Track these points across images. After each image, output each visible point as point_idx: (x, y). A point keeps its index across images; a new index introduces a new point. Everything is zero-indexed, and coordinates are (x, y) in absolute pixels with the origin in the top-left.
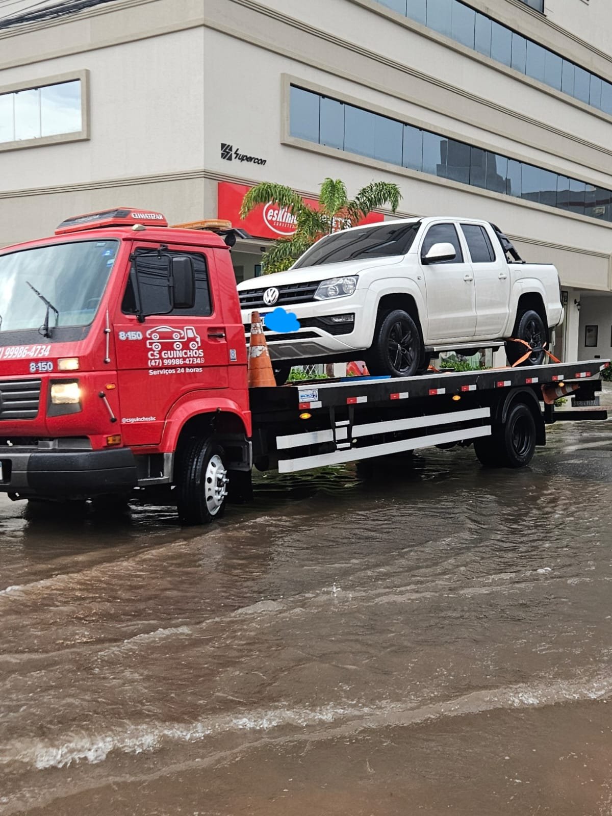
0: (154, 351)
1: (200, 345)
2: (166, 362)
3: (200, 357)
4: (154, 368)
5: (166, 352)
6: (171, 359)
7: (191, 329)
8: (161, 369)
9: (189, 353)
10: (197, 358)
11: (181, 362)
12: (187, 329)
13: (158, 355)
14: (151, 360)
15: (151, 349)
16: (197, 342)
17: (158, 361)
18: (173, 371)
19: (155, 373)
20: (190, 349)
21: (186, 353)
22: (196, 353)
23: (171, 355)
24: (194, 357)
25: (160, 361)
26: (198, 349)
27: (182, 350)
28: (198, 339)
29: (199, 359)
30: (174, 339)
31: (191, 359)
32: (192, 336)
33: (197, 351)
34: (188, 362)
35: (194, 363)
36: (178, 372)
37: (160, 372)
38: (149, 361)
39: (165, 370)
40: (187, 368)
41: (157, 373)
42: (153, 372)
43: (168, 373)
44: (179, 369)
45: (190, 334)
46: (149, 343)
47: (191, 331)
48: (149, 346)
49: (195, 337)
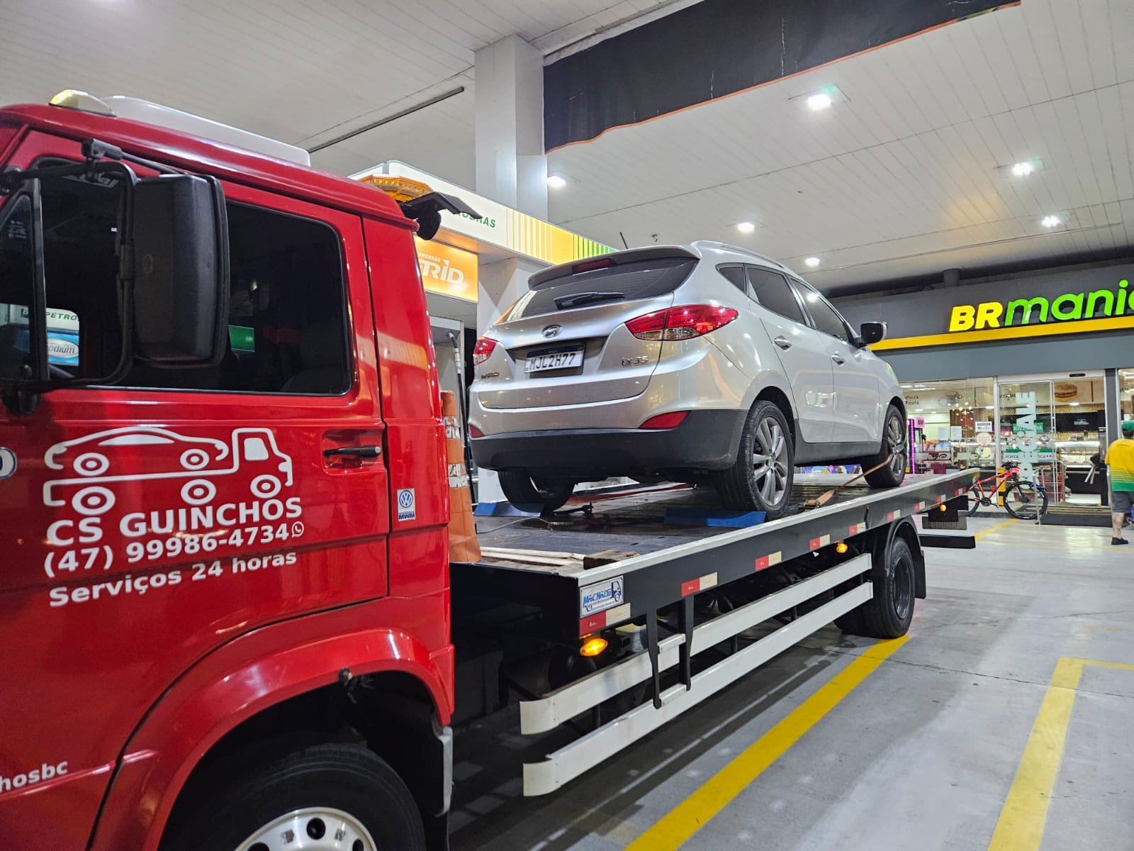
0: (77, 517)
1: (290, 483)
2: (135, 553)
3: (290, 522)
5: (141, 515)
6: (163, 537)
7: (262, 435)
8: (113, 577)
9: (244, 512)
10: (276, 525)
11: (209, 543)
13: (97, 531)
14: (60, 552)
15: (64, 513)
16: (283, 477)
17: (94, 551)
18: (175, 578)
19: (80, 595)
20: (249, 499)
21: (231, 514)
22: (273, 509)
23: (162, 523)
24: (263, 521)
25: (107, 549)
26: (283, 496)
27: (216, 504)
28: (286, 467)
29: (284, 527)
30: (184, 470)
31: (254, 530)
32: (264, 455)
33: (277, 502)
34: (239, 542)
35: (263, 541)
36: (197, 577)
37: (104, 592)
38: (50, 556)
39: (133, 579)
40: (235, 560)
41: (91, 595)
42: (69, 593)
43: (146, 586)
44: (198, 569)
45: (256, 451)
46: (54, 489)
47: (259, 441)
48: (47, 500)
49: (275, 461)
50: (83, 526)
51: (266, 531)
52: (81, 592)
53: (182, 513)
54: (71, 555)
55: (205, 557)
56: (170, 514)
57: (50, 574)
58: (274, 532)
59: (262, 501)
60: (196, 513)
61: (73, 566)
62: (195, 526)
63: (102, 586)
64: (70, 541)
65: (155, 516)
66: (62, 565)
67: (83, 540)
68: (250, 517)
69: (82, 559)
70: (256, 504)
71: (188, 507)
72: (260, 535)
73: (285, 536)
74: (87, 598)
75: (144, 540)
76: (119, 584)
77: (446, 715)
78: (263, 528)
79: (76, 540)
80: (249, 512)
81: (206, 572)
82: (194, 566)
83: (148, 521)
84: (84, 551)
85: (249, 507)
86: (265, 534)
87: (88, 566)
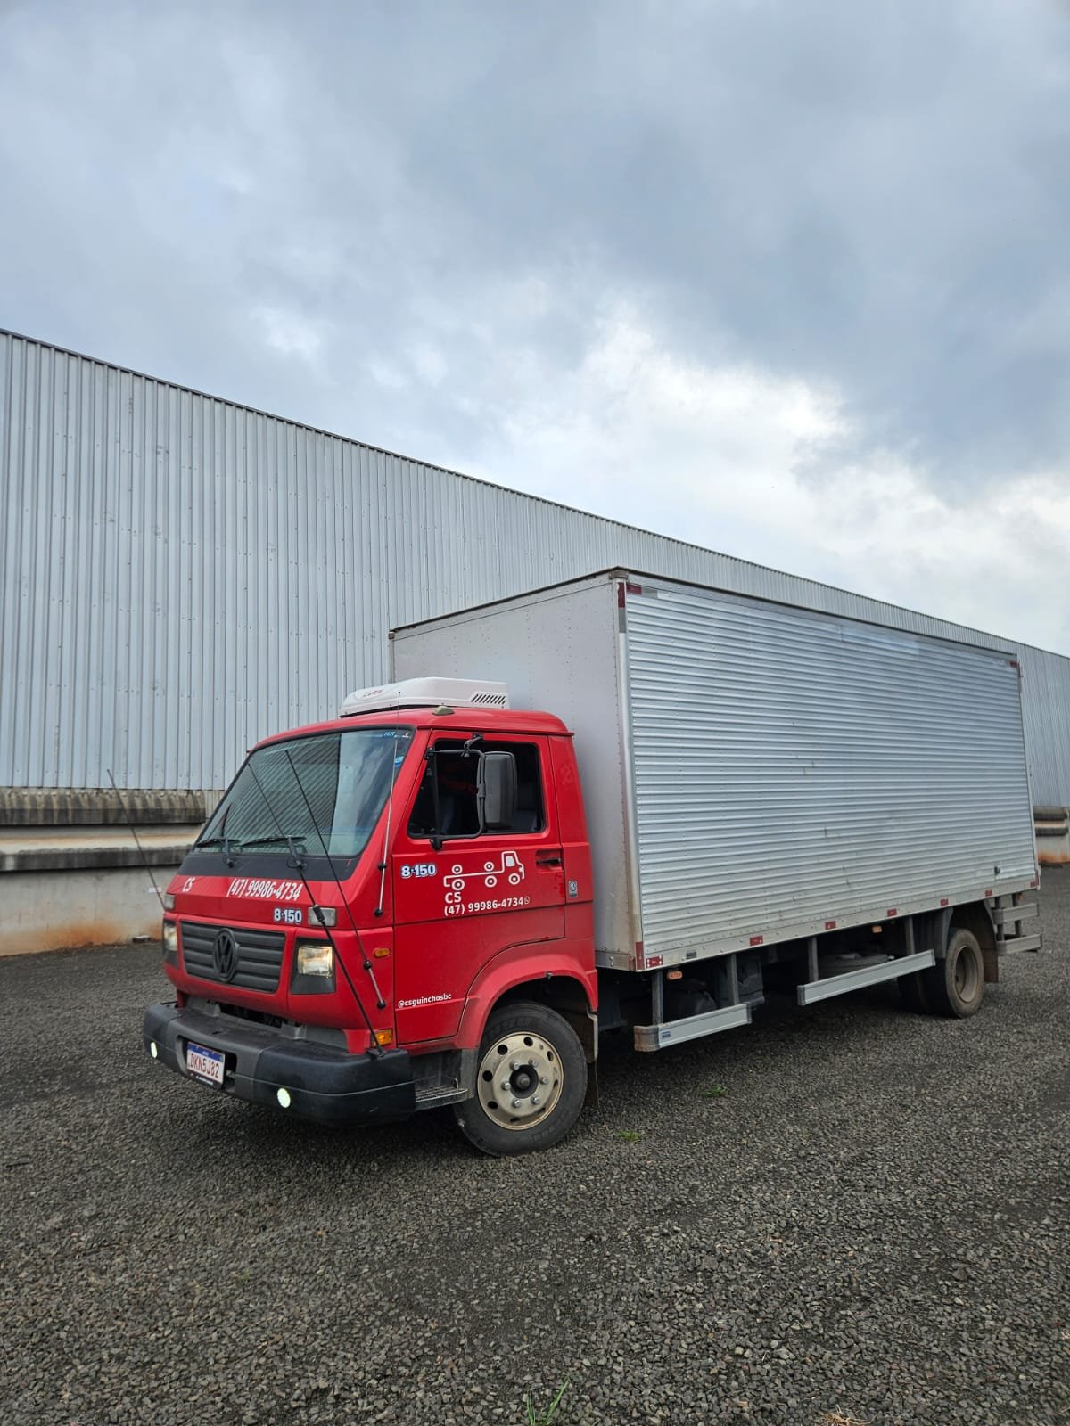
0: (454, 891)
1: (523, 877)
2: (471, 907)
3: (524, 896)
4: (453, 918)
7: (512, 855)
10: (518, 897)
11: (495, 905)
12: (505, 855)
13: (460, 898)
14: (449, 905)
15: (450, 889)
16: (520, 874)
17: (459, 906)
20: (509, 885)
24: (514, 895)
25: (463, 906)
26: (521, 883)
27: (497, 887)
28: (522, 870)
29: (521, 898)
30: (486, 871)
31: (510, 899)
32: (513, 864)
33: (518, 887)
34: (505, 905)
38: (446, 908)
45: (510, 862)
46: (447, 879)
47: (511, 857)
48: (446, 885)
49: (517, 866)
50: (456, 896)
54: (452, 907)
57: (446, 914)
61: (453, 912)
64: (451, 902)
66: (449, 912)
67: (456, 901)
69: (455, 909)
72: (513, 903)
73: (522, 903)
77: (594, 1009)
79: (454, 901)
87: (457, 912)
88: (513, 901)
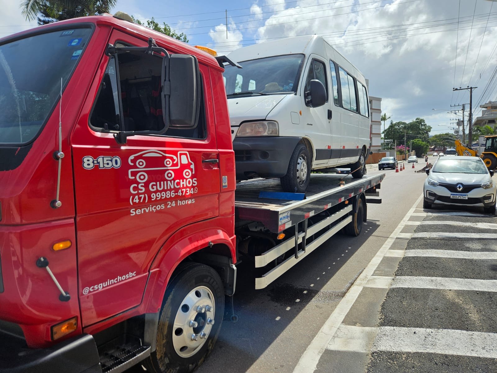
0: (138, 183)
1: (194, 173)
2: (154, 197)
3: (194, 187)
4: (137, 206)
5: (155, 183)
6: (161, 192)
7: (185, 154)
8: (146, 205)
9: (182, 183)
10: (190, 188)
11: (173, 194)
12: (180, 154)
13: (143, 189)
14: (134, 196)
15: (134, 182)
16: (192, 170)
17: (143, 196)
18: (163, 207)
19: (138, 212)
20: (183, 178)
21: (178, 184)
22: (189, 182)
23: (160, 187)
24: (187, 187)
25: (146, 195)
26: (192, 177)
27: (174, 180)
28: (192, 166)
29: (192, 189)
30: (165, 166)
31: (184, 190)
32: (187, 162)
33: (190, 180)
34: (180, 194)
35: (187, 194)
36: (168, 207)
37: (144, 211)
38: (132, 197)
39: (152, 207)
40: (179, 201)
41: (141, 212)
42: (135, 211)
43: (155, 210)
44: (169, 204)
45: (184, 160)
46: (131, 172)
47: (185, 156)
48: (130, 177)
49: (189, 164)
50: (140, 187)
51: (188, 190)
52: (139, 211)
53: (165, 182)
54: (137, 197)
55: (171, 199)
56: (162, 183)
57: (132, 204)
58: (190, 191)
59: (186, 179)
60: (169, 182)
61: (137, 201)
62: (169, 188)
63: (144, 209)
64: (136, 192)
65: (158, 183)
66: (134, 201)
67: (140, 191)
68: (183, 185)
69: (140, 198)
70: (185, 180)
71: (167, 181)
72: (186, 192)
73: (192, 192)
74: (140, 213)
75: (155, 192)
76: (149, 208)
78: (187, 189)
79: (138, 192)
80: (183, 183)
81: (171, 205)
82: (168, 203)
83: (156, 185)
84: (140, 196)
85: (183, 181)
86: (187, 191)
87: (141, 201)
88: (186, 191)
